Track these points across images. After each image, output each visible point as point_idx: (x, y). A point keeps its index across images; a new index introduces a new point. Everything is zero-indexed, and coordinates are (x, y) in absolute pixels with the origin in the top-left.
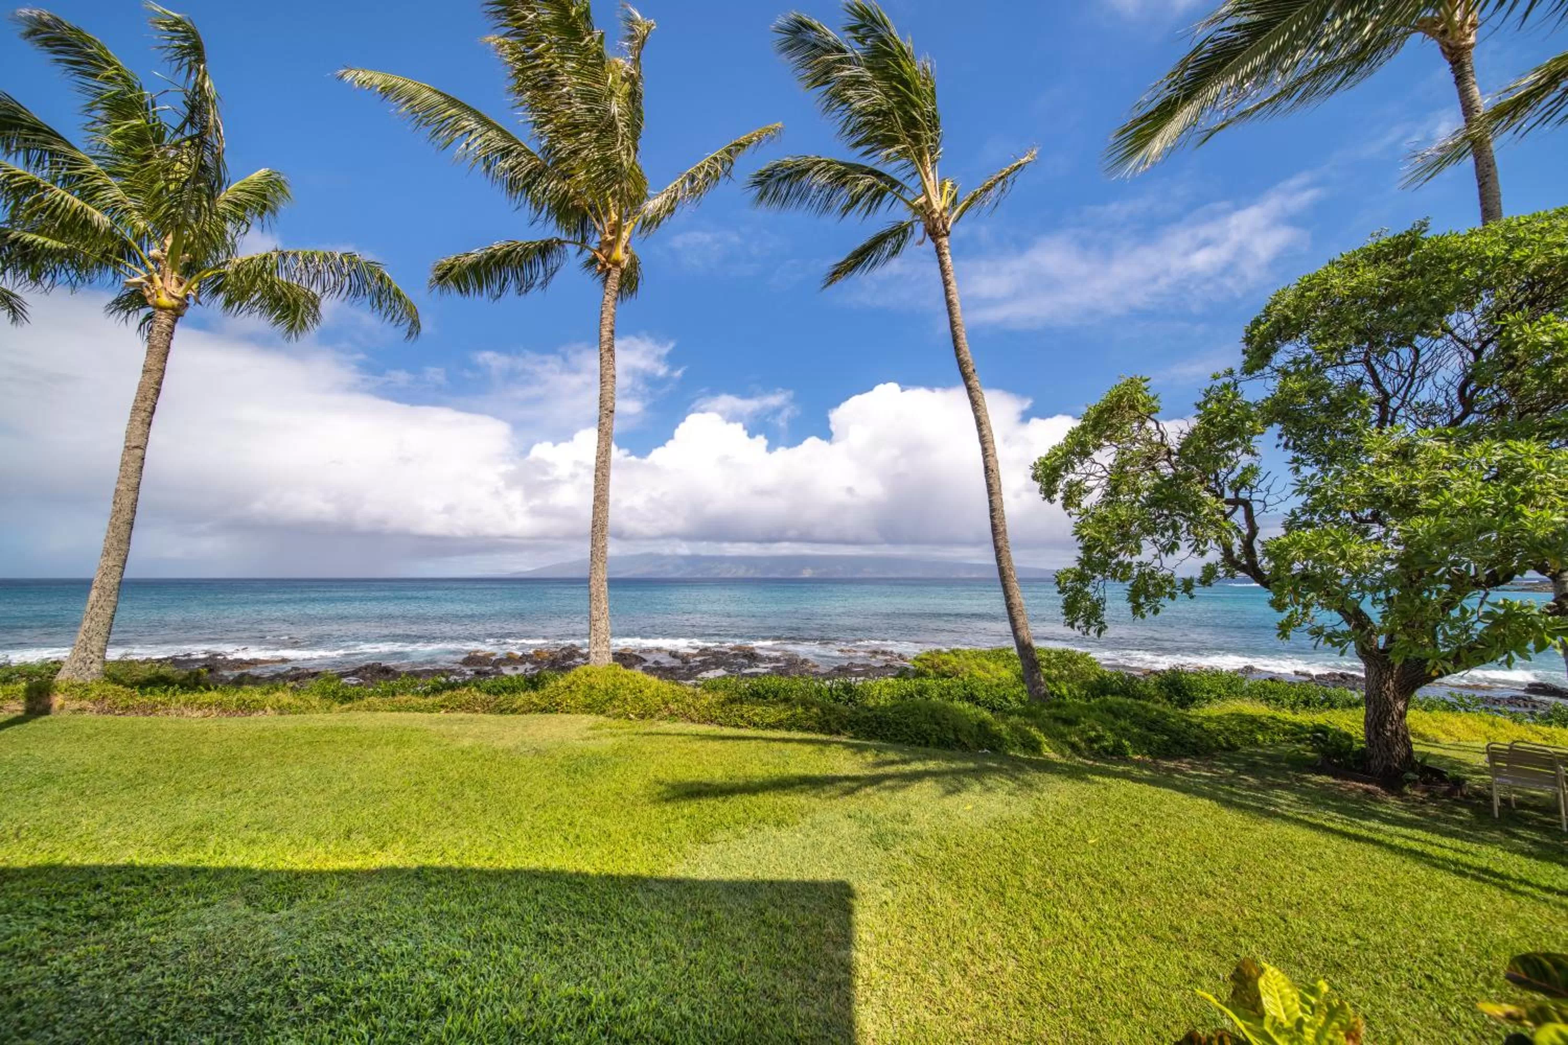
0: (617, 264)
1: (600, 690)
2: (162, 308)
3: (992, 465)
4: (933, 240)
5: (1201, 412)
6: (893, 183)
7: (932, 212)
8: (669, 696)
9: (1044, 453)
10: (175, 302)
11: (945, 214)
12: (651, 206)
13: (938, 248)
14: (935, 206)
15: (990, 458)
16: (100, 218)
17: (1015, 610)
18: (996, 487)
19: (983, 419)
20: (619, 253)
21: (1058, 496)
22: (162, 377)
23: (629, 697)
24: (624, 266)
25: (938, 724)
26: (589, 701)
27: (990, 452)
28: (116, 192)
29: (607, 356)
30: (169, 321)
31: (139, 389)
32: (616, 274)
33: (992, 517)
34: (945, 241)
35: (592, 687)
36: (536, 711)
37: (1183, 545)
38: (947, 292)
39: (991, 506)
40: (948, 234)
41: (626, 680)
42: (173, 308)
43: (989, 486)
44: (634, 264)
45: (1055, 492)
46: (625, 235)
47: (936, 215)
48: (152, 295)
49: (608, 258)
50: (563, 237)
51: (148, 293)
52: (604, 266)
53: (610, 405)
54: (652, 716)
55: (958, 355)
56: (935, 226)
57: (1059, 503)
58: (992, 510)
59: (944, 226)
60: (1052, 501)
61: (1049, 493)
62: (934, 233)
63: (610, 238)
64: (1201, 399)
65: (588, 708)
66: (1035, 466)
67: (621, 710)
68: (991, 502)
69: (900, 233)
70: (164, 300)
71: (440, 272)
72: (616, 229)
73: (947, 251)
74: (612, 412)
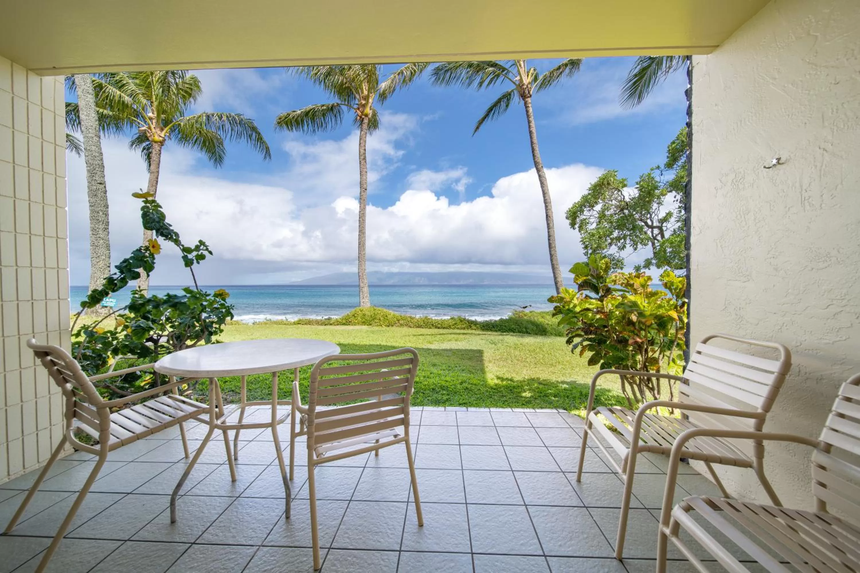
0: (366, 115)
1: (368, 316)
2: (156, 142)
3: (550, 214)
4: (523, 99)
5: (638, 186)
6: (504, 69)
7: (523, 85)
8: (400, 318)
9: (571, 206)
10: (161, 139)
11: (529, 86)
12: (383, 86)
13: (526, 103)
14: (524, 82)
15: (549, 211)
16: (127, 99)
17: (559, 284)
18: (551, 225)
19: (546, 191)
20: (368, 111)
21: (577, 226)
22: (158, 175)
23: (382, 319)
24: (370, 116)
25: (518, 325)
26: (364, 320)
27: (549, 207)
28: (132, 87)
29: (363, 162)
30: (159, 148)
31: (149, 181)
32: (366, 121)
33: (549, 240)
34: (529, 100)
35: (364, 315)
36: (341, 324)
37: (628, 246)
38: (530, 127)
39: (549, 234)
40: (531, 96)
41: (380, 312)
42: (160, 142)
43: (548, 224)
44: (374, 115)
45: (575, 224)
46: (371, 100)
47: (525, 87)
48: (151, 136)
49: (362, 113)
50: (339, 102)
51: (149, 135)
52: (361, 117)
53: (365, 186)
54: (393, 326)
55: (534, 159)
56: (524, 92)
57: (577, 229)
58: (549, 236)
59: (529, 92)
60: (574, 229)
61: (573, 225)
62: (524, 96)
63: (364, 102)
64: (639, 180)
65: (364, 323)
66: (567, 213)
67: (379, 324)
68: (548, 232)
69: (507, 97)
70: (157, 138)
71: (279, 121)
72: (366, 98)
73: (530, 105)
74: (366, 189)
